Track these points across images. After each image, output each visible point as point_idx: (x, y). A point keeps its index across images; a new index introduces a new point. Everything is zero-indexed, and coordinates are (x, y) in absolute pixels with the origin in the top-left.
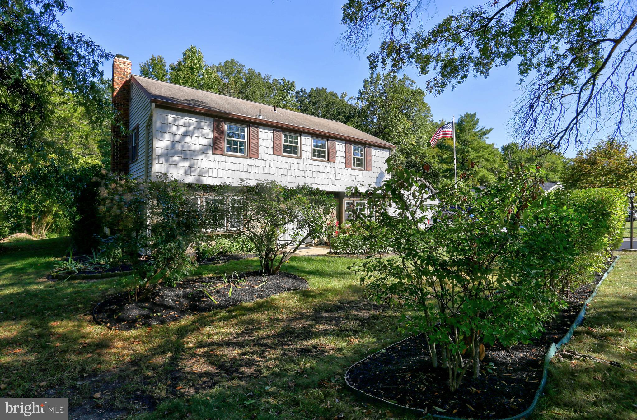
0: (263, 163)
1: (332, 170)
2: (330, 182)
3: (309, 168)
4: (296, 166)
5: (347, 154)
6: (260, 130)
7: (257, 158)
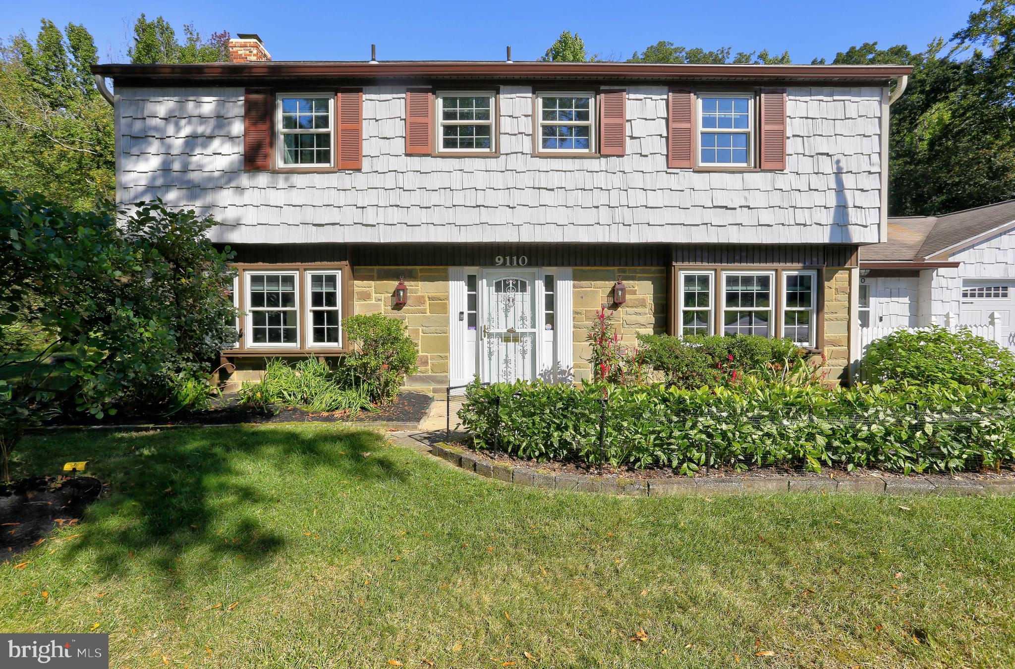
0: (377, 181)
1: (617, 181)
2: (604, 215)
3: (526, 180)
4: (480, 180)
5: (672, 125)
6: (365, 97)
7: (359, 170)
